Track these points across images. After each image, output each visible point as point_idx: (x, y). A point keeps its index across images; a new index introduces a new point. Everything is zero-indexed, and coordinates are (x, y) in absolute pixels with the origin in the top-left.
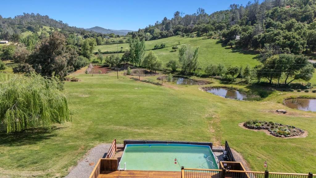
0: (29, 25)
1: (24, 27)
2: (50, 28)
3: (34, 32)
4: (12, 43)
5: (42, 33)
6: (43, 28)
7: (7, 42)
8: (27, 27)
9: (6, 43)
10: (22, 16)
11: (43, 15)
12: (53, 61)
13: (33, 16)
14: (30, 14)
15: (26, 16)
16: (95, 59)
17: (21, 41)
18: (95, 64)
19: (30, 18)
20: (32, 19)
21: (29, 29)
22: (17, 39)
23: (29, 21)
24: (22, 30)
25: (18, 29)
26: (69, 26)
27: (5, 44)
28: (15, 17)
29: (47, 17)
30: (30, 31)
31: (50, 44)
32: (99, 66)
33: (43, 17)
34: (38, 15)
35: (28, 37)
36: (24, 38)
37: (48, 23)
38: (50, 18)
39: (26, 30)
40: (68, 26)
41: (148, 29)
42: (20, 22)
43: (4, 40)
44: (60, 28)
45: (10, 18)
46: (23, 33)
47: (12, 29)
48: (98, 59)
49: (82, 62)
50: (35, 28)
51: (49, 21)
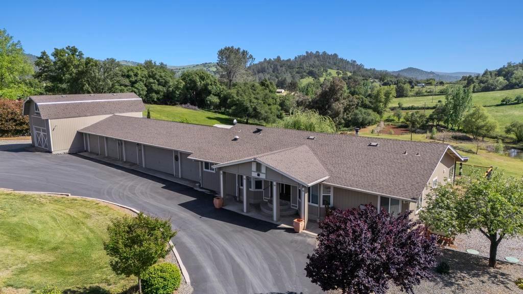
0: (311, 69)
1: (305, 72)
2: (337, 73)
3: (316, 78)
4: (288, 92)
5: (325, 79)
6: (328, 72)
7: (283, 91)
8: (307, 71)
9: (281, 92)
10: (304, 56)
11: (330, 54)
12: (330, 107)
13: (317, 55)
14: (314, 53)
15: (309, 56)
16: (389, 117)
17: (299, 90)
18: (388, 123)
19: (313, 59)
20: (316, 59)
21: (311, 74)
22: (295, 88)
23: (312, 63)
24: (301, 76)
25: (297, 74)
26: (365, 67)
27: (280, 94)
28: (296, 58)
29: (336, 55)
30: (310, 77)
31: (330, 90)
32: (394, 125)
33: (329, 57)
34: (324, 53)
35: (308, 85)
36: (302, 85)
37: (335, 65)
38: (339, 57)
39: (306, 76)
40: (363, 68)
41: (504, 71)
42: (300, 65)
43: (280, 89)
44: (351, 72)
45: (289, 60)
46: (302, 79)
47: (289, 75)
48: (394, 115)
49: (370, 118)
50: (317, 72)
51: (338, 62)
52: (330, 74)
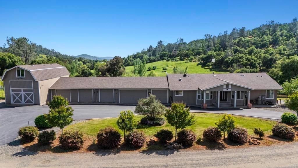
2: (46, 56)
29: (40, 46)
37: (41, 52)
38: (43, 47)
44: (54, 56)
51: (43, 50)
52: (42, 57)
